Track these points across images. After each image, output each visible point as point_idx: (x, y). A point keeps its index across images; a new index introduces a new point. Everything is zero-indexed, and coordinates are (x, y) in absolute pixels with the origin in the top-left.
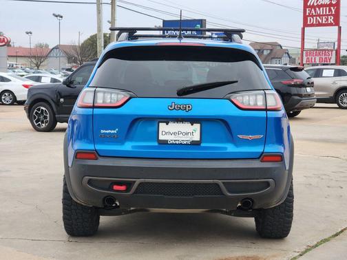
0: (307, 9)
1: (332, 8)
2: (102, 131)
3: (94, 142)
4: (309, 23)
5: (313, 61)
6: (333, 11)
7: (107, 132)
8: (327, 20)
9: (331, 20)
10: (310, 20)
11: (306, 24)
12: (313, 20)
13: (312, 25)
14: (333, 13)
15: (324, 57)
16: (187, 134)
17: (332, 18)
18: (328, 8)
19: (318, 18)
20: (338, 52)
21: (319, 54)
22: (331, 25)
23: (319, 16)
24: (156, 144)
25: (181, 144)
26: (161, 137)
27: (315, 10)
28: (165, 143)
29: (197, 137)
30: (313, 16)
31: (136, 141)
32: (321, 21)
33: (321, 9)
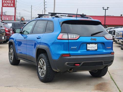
0: (3, 1)
1: (12, 1)
2: (72, 47)
3: (69, 51)
4: (4, 6)
5: (6, 19)
6: (13, 2)
7: (73, 47)
8: (11, 5)
9: (12, 5)
10: (5, 5)
11: (3, 6)
12: (6, 5)
13: (5, 6)
14: (13, 3)
15: (10, 18)
16: (94, 47)
17: (12, 4)
18: (11, 1)
19: (7, 4)
20: (15, 16)
21: (8, 17)
22: (12, 7)
23: (8, 3)
24: (86, 51)
25: (93, 50)
26: (88, 49)
27: (6, 1)
28: (89, 50)
29: (96, 48)
30: (5, 3)
31: (81, 50)
32: (8, 5)
33: (8, 1)
